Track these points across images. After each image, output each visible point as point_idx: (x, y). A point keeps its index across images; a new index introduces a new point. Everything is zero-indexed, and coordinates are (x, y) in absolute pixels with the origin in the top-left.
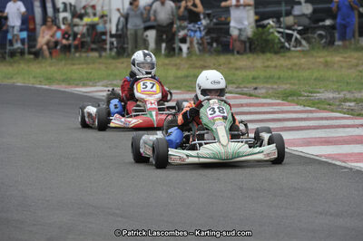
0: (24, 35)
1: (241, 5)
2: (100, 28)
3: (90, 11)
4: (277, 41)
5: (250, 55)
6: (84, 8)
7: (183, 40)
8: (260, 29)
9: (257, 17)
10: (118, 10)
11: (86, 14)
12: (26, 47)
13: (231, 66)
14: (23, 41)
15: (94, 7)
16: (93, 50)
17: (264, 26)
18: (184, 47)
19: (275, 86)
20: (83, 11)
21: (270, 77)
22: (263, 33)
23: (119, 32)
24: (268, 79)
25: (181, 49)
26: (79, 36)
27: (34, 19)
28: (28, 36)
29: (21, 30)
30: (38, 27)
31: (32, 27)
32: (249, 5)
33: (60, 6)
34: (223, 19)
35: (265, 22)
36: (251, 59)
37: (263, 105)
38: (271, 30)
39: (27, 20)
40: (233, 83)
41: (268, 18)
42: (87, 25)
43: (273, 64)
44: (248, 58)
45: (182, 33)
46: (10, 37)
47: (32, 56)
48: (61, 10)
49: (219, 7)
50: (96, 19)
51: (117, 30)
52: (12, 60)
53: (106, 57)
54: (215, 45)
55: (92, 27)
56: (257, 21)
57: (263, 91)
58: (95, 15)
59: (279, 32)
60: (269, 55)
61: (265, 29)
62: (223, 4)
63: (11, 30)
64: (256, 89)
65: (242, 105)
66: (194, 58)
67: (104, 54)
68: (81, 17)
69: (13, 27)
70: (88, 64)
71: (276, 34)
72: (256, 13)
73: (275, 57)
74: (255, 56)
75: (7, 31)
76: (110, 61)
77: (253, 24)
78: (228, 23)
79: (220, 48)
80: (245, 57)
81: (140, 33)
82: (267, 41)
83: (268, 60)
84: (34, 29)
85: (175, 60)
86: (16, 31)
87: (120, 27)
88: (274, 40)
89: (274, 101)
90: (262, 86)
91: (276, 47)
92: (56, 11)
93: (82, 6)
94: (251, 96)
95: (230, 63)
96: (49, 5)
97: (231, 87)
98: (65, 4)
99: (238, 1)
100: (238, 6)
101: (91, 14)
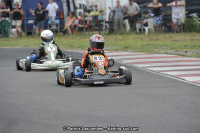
0: (58, 21)
1: (178, 6)
2: (100, 18)
3: (94, 8)
5: (183, 33)
6: (91, 7)
7: (146, 25)
8: (189, 19)
9: (187, 12)
10: (110, 8)
11: (92, 10)
12: (59, 28)
13: (172, 39)
14: (57, 25)
15: (96, 6)
16: (96, 30)
17: (191, 17)
18: (146, 29)
19: (197, 51)
20: (90, 9)
22: (190, 21)
23: (110, 20)
24: (193, 47)
25: (144, 30)
26: (88, 22)
27: (63, 13)
28: (60, 22)
29: (56, 19)
30: (65, 17)
31: (62, 17)
32: (182, 5)
33: (78, 6)
34: (168, 13)
35: (192, 15)
36: (184, 36)
37: (190, 61)
38: (195, 20)
39: (59, 14)
40: (174, 49)
41: (193, 13)
42: (92, 16)
43: (196, 38)
44: (182, 35)
45: (145, 21)
46: (49, 22)
47: (62, 34)
48: (78, 8)
50: (97, 13)
51: (109, 19)
54: (163, 27)
55: (95, 17)
56: (186, 14)
57: (190, 53)
58: (97, 10)
60: (193, 33)
61: (192, 19)
62: (168, 5)
63: (50, 19)
64: (186, 52)
65: (178, 61)
66: (152, 35)
67: (102, 32)
68: (89, 12)
69: (51, 17)
71: (198, 22)
72: (186, 10)
73: (197, 35)
74: (186, 33)
75: (48, 20)
76: (105, 36)
77: (185, 16)
78: (171, 16)
79: (166, 29)
80: (180, 34)
81: (121, 21)
82: (192, 25)
83: (193, 36)
84: (63, 19)
85: (142, 36)
86: (53, 19)
87: (111, 17)
88: (197, 25)
89: (196, 59)
90: (189, 50)
91: (197, 28)
92: (75, 8)
93: (90, 5)
94: (183, 56)
95: (172, 38)
96: (71, 5)
97: (173, 51)
98: (80, 4)
99: (176, 3)
100: (176, 6)
101: (95, 10)
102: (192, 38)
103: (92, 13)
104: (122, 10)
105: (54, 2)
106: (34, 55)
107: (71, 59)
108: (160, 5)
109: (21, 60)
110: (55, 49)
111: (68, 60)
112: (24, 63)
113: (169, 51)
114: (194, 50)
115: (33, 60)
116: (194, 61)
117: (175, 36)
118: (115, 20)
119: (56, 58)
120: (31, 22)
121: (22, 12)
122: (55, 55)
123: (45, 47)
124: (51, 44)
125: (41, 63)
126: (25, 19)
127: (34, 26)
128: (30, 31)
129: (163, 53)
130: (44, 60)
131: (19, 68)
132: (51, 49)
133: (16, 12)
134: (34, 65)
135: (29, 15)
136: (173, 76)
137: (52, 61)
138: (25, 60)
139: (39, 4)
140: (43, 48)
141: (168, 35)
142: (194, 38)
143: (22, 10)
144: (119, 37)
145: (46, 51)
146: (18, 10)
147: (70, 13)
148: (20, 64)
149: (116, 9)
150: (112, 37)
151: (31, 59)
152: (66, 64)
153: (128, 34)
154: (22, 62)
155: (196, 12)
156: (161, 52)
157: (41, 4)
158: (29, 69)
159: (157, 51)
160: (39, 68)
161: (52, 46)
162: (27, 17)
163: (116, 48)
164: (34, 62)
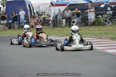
0: (25, 21)
3: (44, 13)
4: (102, 22)
6: (42, 13)
8: (97, 19)
9: (95, 15)
10: (54, 13)
11: (43, 15)
15: (45, 12)
17: (98, 18)
18: (74, 24)
19: (108, 36)
20: (41, 14)
21: (105, 33)
23: (54, 20)
24: (105, 34)
27: (28, 16)
28: (27, 21)
29: (24, 20)
30: (29, 19)
31: (27, 18)
35: (99, 16)
36: (95, 28)
37: (106, 41)
38: (101, 19)
39: (26, 16)
43: (102, 29)
44: (94, 27)
45: (73, 20)
46: (21, 22)
48: (36, 13)
49: (85, 12)
50: (46, 16)
51: (53, 19)
52: (22, 29)
53: (50, 27)
54: (83, 23)
56: (95, 16)
57: (104, 37)
59: (103, 19)
60: (100, 26)
62: (86, 11)
64: (102, 36)
65: (100, 42)
67: (49, 26)
70: (45, 30)
71: (102, 20)
72: (95, 14)
73: (102, 27)
75: (20, 20)
76: (52, 29)
79: (85, 24)
80: (93, 27)
81: (61, 20)
82: (99, 22)
84: (28, 19)
86: (23, 20)
87: (54, 18)
88: (101, 22)
89: (109, 40)
90: (103, 36)
91: (102, 24)
92: (34, 13)
93: (41, 12)
94: (101, 39)
95: (88, 29)
96: (32, 12)
97: (94, 36)
98: (37, 11)
99: (90, 10)
100: (90, 12)
101: (44, 15)
102: (99, 29)
103: (43, 16)
104: (62, 14)
105: (23, 10)
106: (66, 42)
107: (89, 43)
108: (79, 11)
109: (58, 44)
110: (79, 37)
111: (87, 44)
112: (60, 46)
113: (92, 36)
114: (106, 36)
115: (65, 44)
116: (108, 41)
117: (91, 28)
118: (58, 20)
119: (80, 43)
120: (11, 21)
121: (6, 16)
122: (79, 41)
123: (73, 36)
124: (77, 35)
125: (71, 46)
126: (8, 20)
127: (12, 24)
128: (11, 26)
129: (89, 37)
130: (72, 44)
131: (57, 49)
132: (76, 38)
133: (3, 16)
134: (66, 48)
135: (9, 18)
136: (99, 49)
137: (77, 45)
138: (60, 44)
139: (14, 12)
140: (72, 37)
141: (86, 28)
142: (101, 29)
143: (6, 15)
144: (60, 29)
145: (73, 39)
146: (4, 15)
147: (32, 17)
148: (58, 47)
149: (58, 14)
150: (56, 29)
151: (64, 44)
152: (86, 46)
153: (64, 27)
154: (59, 46)
155: (100, 15)
156: (87, 36)
157: (15, 12)
158: (63, 50)
159: (85, 36)
160: (69, 49)
161: (77, 36)
162: (8, 19)
163: (62, 35)
164: (66, 46)
